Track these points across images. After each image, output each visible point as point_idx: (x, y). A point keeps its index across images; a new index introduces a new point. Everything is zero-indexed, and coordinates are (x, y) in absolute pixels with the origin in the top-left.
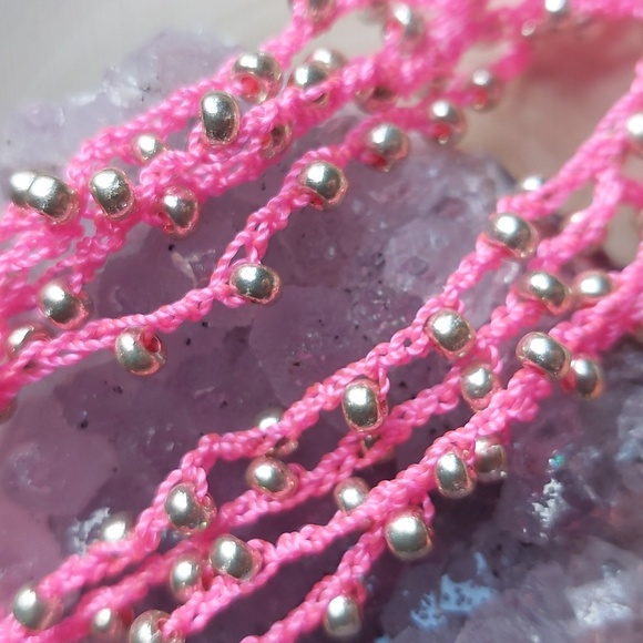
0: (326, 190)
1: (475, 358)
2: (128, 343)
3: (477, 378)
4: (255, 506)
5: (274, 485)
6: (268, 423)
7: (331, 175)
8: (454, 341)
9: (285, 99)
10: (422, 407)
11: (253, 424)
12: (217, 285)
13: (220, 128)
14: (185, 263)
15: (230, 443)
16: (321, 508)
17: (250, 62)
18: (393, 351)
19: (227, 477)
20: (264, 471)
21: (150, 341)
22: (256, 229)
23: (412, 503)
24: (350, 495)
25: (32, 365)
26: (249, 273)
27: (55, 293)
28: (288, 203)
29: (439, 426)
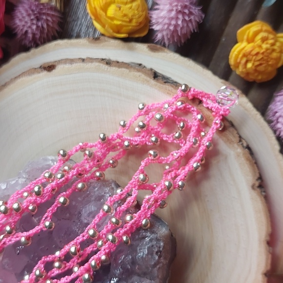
0: (64, 203)
1: (99, 238)
2: (23, 239)
3: (100, 243)
4: (56, 272)
5: (59, 268)
6: (58, 253)
8: (93, 236)
10: (89, 249)
11: (54, 253)
12: (41, 226)
13: (38, 194)
14: (35, 220)
15: (49, 258)
16: (69, 272)
18: (80, 239)
19: (49, 266)
20: (57, 264)
21: (28, 238)
22: (49, 213)
23: (88, 271)
24: (76, 269)
25: (4, 243)
26: (47, 224)
27: (8, 228)
28: (56, 206)
29: (95, 253)
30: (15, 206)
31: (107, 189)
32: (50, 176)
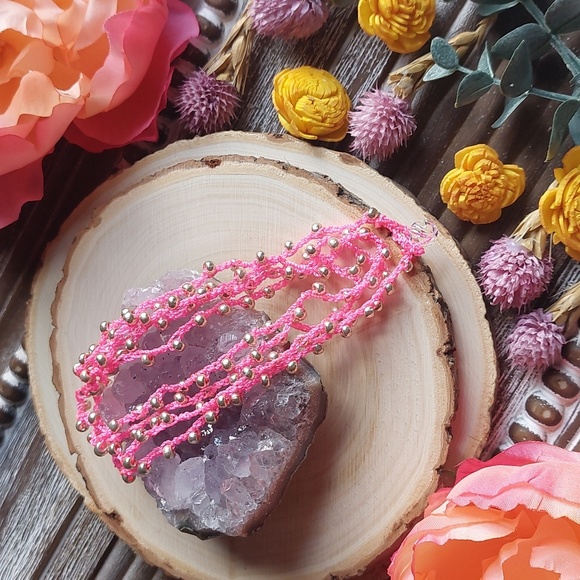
0: (200, 323)
1: (234, 371)
2: (145, 357)
3: (233, 377)
4: (175, 405)
5: (180, 401)
6: (182, 383)
7: (202, 319)
8: (227, 367)
9: (192, 298)
10: (219, 384)
11: (178, 383)
12: (169, 345)
13: (172, 305)
14: (163, 338)
15: (171, 388)
16: (192, 408)
17: (186, 287)
18: (211, 367)
19: (168, 397)
20: (178, 396)
21: (151, 357)
22: (180, 332)
23: (213, 408)
24: (199, 405)
25: (121, 360)
26: (176, 343)
27: (129, 342)
28: (191, 324)
29: (223, 388)
30: (143, 316)
31: (255, 321)
32: (190, 289)
